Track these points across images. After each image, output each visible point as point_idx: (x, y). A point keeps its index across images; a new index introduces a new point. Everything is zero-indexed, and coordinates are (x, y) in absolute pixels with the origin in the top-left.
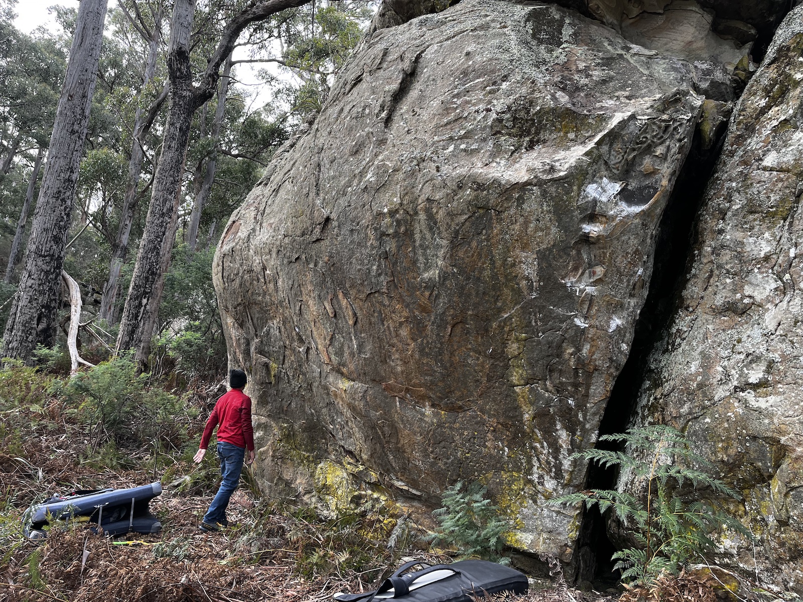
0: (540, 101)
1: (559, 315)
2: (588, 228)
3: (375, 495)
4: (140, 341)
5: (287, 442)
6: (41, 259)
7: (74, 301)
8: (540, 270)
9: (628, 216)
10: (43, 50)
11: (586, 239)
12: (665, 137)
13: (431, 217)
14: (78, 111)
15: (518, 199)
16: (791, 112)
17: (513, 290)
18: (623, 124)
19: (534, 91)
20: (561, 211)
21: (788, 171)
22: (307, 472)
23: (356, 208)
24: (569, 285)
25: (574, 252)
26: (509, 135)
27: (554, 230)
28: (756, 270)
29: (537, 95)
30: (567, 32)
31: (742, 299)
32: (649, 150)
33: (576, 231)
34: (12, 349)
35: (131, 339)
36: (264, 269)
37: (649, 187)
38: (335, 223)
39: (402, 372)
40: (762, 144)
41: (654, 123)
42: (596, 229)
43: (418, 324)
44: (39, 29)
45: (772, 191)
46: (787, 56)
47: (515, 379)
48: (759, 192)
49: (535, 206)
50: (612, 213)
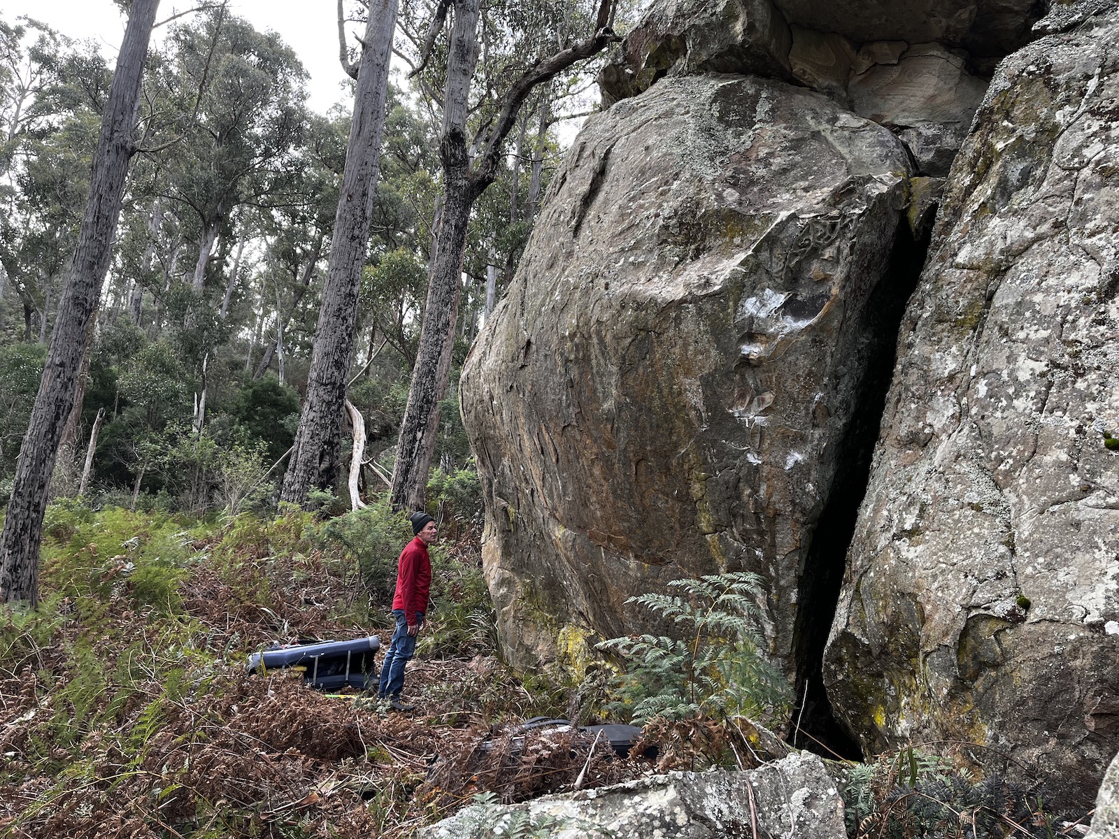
0: (705, 202)
1: (731, 450)
2: (746, 349)
3: (608, 666)
4: (415, 482)
5: (530, 601)
6: (323, 387)
7: (356, 437)
8: (706, 398)
9: (791, 332)
10: (340, 132)
11: (746, 361)
12: (833, 237)
13: (601, 341)
14: (359, 212)
15: (675, 319)
16: (989, 192)
17: (684, 422)
18: (783, 225)
19: (701, 190)
20: (718, 331)
21: (979, 268)
22: (550, 637)
23: (547, 330)
24: (737, 415)
25: (738, 377)
26: (675, 243)
27: (713, 353)
28: (939, 393)
29: (703, 195)
30: (763, 108)
31: (924, 428)
32: (815, 252)
33: (735, 353)
34: (294, 491)
35: (406, 480)
36: (492, 398)
37: (823, 296)
38: (534, 347)
39: (602, 517)
40: (959, 234)
41: (818, 222)
42: (757, 350)
43: (607, 461)
44: (335, 107)
45: (961, 294)
46: (990, 120)
47: (704, 525)
48: (948, 296)
49: (692, 327)
50: (772, 330)
